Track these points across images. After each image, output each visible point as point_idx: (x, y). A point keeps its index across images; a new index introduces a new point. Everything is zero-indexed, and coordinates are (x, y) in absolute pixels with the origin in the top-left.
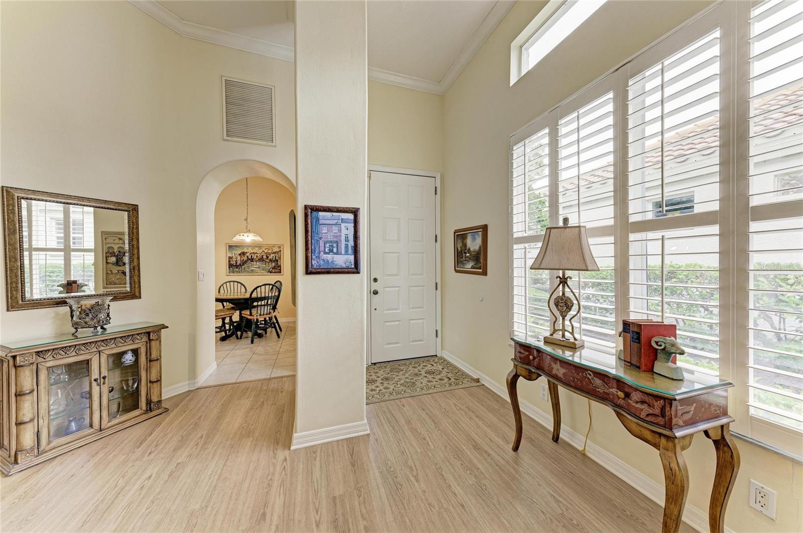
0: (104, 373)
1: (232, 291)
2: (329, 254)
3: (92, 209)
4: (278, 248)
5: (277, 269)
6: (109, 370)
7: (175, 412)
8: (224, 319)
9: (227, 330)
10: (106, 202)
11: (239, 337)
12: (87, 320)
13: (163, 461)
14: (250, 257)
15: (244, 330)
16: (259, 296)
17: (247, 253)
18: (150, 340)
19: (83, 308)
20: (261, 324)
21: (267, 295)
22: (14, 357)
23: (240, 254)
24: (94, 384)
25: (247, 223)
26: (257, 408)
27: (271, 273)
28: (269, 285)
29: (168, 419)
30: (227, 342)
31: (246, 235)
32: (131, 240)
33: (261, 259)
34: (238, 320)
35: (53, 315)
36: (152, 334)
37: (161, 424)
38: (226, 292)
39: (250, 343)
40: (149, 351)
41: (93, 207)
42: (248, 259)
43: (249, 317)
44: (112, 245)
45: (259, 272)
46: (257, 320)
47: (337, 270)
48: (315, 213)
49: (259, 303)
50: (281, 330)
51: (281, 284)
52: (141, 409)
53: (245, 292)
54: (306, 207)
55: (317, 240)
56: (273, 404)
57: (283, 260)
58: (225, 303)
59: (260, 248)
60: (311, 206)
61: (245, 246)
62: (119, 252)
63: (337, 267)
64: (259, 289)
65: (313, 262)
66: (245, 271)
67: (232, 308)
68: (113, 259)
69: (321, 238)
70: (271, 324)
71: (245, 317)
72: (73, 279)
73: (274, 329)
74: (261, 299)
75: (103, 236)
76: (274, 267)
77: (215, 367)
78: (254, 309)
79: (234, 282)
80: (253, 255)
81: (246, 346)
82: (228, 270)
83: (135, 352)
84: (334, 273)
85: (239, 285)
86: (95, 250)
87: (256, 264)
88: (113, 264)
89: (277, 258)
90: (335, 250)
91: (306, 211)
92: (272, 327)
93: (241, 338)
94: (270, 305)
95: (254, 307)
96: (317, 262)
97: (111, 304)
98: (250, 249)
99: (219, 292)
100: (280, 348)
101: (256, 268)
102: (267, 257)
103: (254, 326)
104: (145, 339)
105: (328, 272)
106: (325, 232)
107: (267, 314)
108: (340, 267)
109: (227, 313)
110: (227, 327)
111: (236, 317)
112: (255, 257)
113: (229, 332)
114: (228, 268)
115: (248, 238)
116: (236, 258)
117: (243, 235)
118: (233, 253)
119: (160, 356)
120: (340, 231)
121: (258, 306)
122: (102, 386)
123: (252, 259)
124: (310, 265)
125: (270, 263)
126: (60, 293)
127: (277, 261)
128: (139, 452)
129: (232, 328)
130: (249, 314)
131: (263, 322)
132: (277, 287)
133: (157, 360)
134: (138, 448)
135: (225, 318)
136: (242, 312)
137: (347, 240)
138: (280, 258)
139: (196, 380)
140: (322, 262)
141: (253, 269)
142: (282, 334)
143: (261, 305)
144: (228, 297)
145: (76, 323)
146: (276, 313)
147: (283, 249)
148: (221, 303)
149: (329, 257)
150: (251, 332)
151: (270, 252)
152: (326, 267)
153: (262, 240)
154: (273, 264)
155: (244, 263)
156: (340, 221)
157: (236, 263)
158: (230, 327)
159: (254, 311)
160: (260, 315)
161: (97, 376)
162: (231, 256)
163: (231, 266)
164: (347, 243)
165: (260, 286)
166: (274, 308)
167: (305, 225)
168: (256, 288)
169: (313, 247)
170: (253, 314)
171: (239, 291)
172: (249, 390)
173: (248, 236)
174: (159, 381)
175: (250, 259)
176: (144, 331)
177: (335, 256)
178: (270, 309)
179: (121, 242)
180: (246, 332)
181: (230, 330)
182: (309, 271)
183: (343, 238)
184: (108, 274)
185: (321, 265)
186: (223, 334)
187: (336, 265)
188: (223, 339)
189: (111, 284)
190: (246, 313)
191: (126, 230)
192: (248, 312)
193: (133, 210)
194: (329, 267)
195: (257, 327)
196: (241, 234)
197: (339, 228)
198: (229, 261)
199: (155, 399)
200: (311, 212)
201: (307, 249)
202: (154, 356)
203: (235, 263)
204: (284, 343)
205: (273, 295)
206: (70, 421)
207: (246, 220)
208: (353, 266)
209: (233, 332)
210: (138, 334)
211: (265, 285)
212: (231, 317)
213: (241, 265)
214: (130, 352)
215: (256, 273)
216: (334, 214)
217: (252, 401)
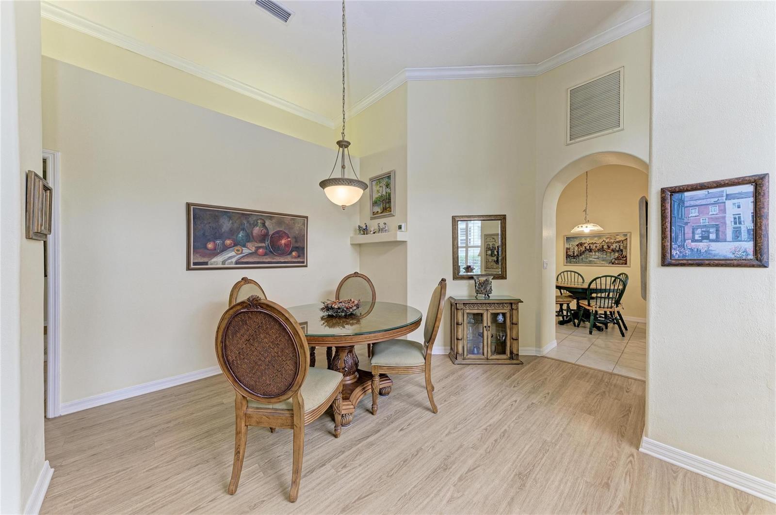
0: (489, 324)
1: (570, 280)
2: (701, 242)
3: (480, 222)
4: (623, 236)
5: (622, 259)
6: (491, 323)
7: (528, 367)
8: (561, 305)
9: (565, 316)
10: (490, 216)
11: (577, 325)
12: (482, 289)
13: (523, 396)
14: (588, 248)
15: (581, 319)
16: (599, 287)
17: (585, 243)
18: (512, 309)
19: (480, 282)
20: (600, 317)
21: (608, 287)
22: (456, 304)
23: (577, 245)
24: (485, 329)
25: (586, 214)
26: (598, 394)
27: (613, 264)
28: (612, 277)
29: (523, 370)
30: (565, 326)
31: (584, 226)
32: (502, 239)
33: (602, 250)
34: (575, 308)
35: (467, 284)
36: (513, 304)
37: (519, 371)
38: (564, 280)
39: (589, 333)
40: (511, 316)
41: (481, 220)
42: (586, 249)
43: (587, 308)
44: (489, 243)
45: (598, 263)
46: (596, 312)
47: (716, 262)
48: (676, 196)
49: (599, 295)
50: (626, 329)
51: (627, 276)
52: (507, 355)
53: (583, 283)
54: (663, 191)
55: (681, 227)
56: (616, 399)
57: (630, 249)
58: (562, 291)
59: (600, 238)
60: (671, 188)
61: (583, 237)
62: (493, 247)
63: (716, 258)
64: (598, 281)
65: (674, 252)
66: (583, 262)
67: (570, 296)
68: (489, 252)
69: (687, 224)
70: (613, 320)
71: (583, 307)
72: (469, 264)
73: (616, 326)
74: (601, 291)
75: (486, 237)
76: (618, 257)
77: (555, 344)
78: (592, 300)
79: (571, 271)
80: (591, 245)
81: (584, 335)
82: (565, 260)
83: (504, 315)
84: (709, 265)
85: (576, 275)
86: (481, 247)
87: (595, 254)
88: (490, 255)
89: (621, 248)
90: (713, 236)
91: (664, 195)
92: (614, 323)
93: (578, 326)
94: (612, 298)
95: (593, 298)
96: (680, 252)
97: (492, 281)
98: (588, 240)
99: (557, 280)
100: (625, 347)
101: (595, 258)
102: (609, 247)
103: (592, 318)
104: (509, 308)
105: (699, 264)
106: (694, 215)
107: (608, 308)
108: (722, 258)
109: (565, 300)
110: (565, 313)
111: (573, 305)
112: (594, 247)
113: (566, 318)
114: (565, 258)
115: (587, 229)
116: (574, 249)
117: (582, 227)
118: (571, 244)
119: (518, 322)
120: (724, 211)
121: (597, 297)
122: (488, 332)
123: (591, 250)
124: (668, 256)
125: (612, 253)
126: (464, 272)
127: (622, 251)
128: (509, 381)
129: (569, 314)
130: (587, 304)
131: (603, 316)
132: (623, 280)
133: (516, 324)
134: (507, 379)
135: (563, 304)
136: (580, 301)
137: (737, 220)
138: (626, 248)
139: (541, 350)
140: (688, 252)
141: (591, 259)
142: (628, 334)
143: (601, 298)
144: (566, 285)
145: (477, 290)
146: (619, 308)
147: (630, 237)
148: (559, 290)
149: (703, 246)
150: (589, 322)
151: (613, 241)
152: (696, 258)
153: (603, 229)
154: (617, 254)
155: (582, 253)
156: (725, 198)
157: (574, 254)
158: (567, 313)
159: (593, 303)
160: (600, 307)
161: (486, 325)
162: (568, 247)
163: (568, 256)
164: (738, 225)
165: (600, 277)
166: (617, 303)
167: (662, 210)
168: (595, 279)
169: (673, 235)
170: (591, 305)
171: (576, 280)
172: (589, 376)
173: (587, 227)
174: (517, 339)
175: (588, 250)
176: (508, 302)
177: (713, 244)
178: (612, 303)
179: (494, 240)
180: (584, 321)
181: (567, 316)
182: (666, 263)
183: (729, 220)
184: (487, 262)
185: (686, 256)
186: (561, 319)
187: (714, 256)
188: (561, 323)
189: (488, 268)
190: (584, 303)
191: (500, 232)
192: (586, 302)
193: (503, 218)
194: (702, 258)
195: (596, 319)
196: (580, 226)
197: (723, 208)
198: (566, 252)
199: (515, 352)
200: (671, 195)
201: (664, 237)
202: (514, 321)
203: (572, 253)
204: (630, 344)
205: (616, 288)
206: (474, 347)
207: (585, 211)
208: (751, 257)
209: (570, 318)
210: (506, 303)
211: (606, 276)
212: (568, 304)
213: (578, 256)
214: (501, 314)
215: (595, 263)
216: (711, 191)
217: (592, 386)
